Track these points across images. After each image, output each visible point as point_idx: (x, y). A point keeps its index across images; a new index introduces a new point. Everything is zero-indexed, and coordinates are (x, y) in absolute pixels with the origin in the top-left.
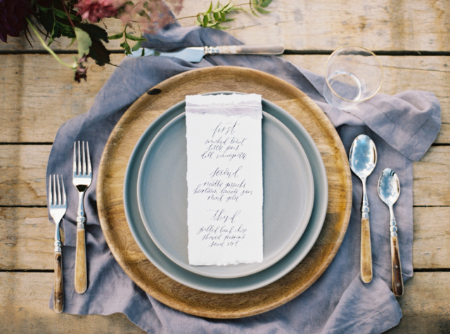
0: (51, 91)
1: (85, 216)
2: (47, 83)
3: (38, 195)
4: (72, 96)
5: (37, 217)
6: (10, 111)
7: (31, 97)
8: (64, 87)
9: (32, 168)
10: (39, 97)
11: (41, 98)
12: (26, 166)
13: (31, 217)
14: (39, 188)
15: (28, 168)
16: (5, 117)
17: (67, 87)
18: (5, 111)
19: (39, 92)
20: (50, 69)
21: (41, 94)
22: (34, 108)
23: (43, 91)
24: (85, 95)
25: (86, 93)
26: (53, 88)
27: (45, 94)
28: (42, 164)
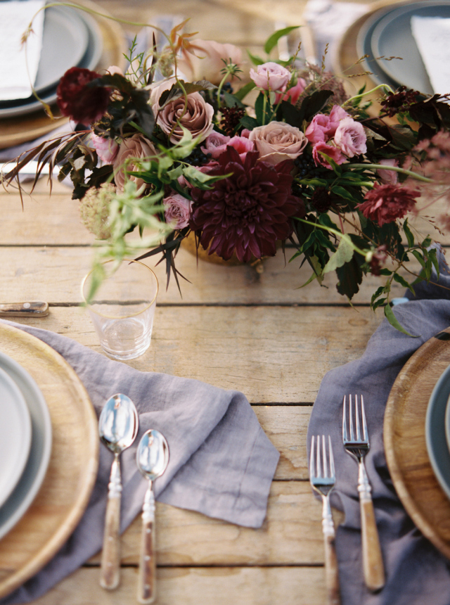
0: (300, 346)
1: (370, 483)
2: (294, 338)
3: (295, 466)
4: (329, 351)
5: (296, 494)
6: (246, 368)
7: (273, 352)
8: (316, 342)
9: (284, 433)
10: (285, 352)
11: (288, 354)
12: (275, 431)
13: (287, 494)
14: (296, 458)
15: (278, 434)
16: (241, 375)
17: (321, 342)
18: (240, 368)
19: (284, 347)
20: (296, 323)
21: (286, 349)
22: (280, 365)
23: (289, 346)
24: (346, 351)
25: (347, 349)
26: (302, 343)
27: (293, 349)
28: (296, 428)
